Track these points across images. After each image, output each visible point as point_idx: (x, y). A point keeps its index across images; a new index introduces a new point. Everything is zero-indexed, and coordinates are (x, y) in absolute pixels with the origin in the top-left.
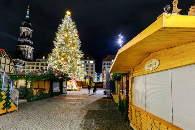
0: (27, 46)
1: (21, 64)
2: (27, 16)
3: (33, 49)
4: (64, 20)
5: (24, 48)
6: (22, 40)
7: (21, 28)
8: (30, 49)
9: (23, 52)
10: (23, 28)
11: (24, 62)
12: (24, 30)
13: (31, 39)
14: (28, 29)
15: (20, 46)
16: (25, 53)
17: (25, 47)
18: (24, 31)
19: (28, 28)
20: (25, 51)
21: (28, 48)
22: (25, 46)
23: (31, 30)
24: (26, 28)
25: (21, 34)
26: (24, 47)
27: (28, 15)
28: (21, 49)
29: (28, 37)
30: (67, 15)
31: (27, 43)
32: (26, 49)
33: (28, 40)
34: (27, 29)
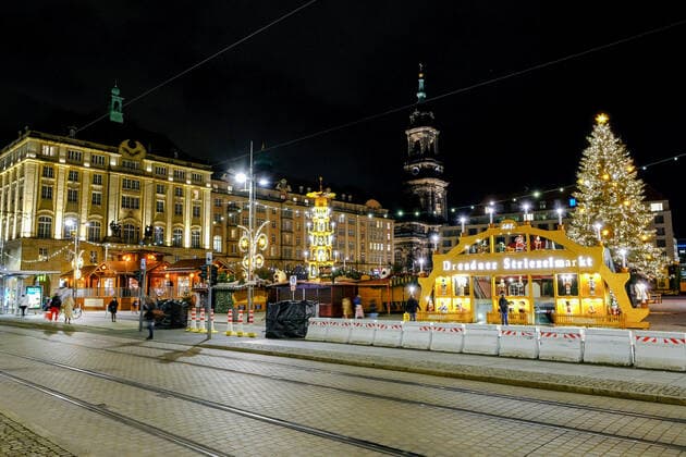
0: (430, 181)
1: (421, 234)
2: (420, 95)
3: (446, 185)
4: (593, 137)
5: (423, 188)
6: (415, 167)
7: (407, 133)
8: (439, 187)
9: (422, 200)
10: (413, 131)
11: (426, 227)
12: (416, 135)
13: (437, 158)
14: (428, 132)
15: (411, 182)
16: (427, 202)
17: (426, 184)
18: (416, 139)
19: (427, 129)
20: (426, 195)
21: (433, 185)
22: (424, 181)
23: (435, 132)
24: (422, 129)
25: (410, 150)
26: (421, 185)
27: (421, 91)
28: (415, 192)
29: (429, 154)
30: (600, 126)
31: (429, 173)
32: (429, 190)
33: (432, 164)
34: (424, 132)
